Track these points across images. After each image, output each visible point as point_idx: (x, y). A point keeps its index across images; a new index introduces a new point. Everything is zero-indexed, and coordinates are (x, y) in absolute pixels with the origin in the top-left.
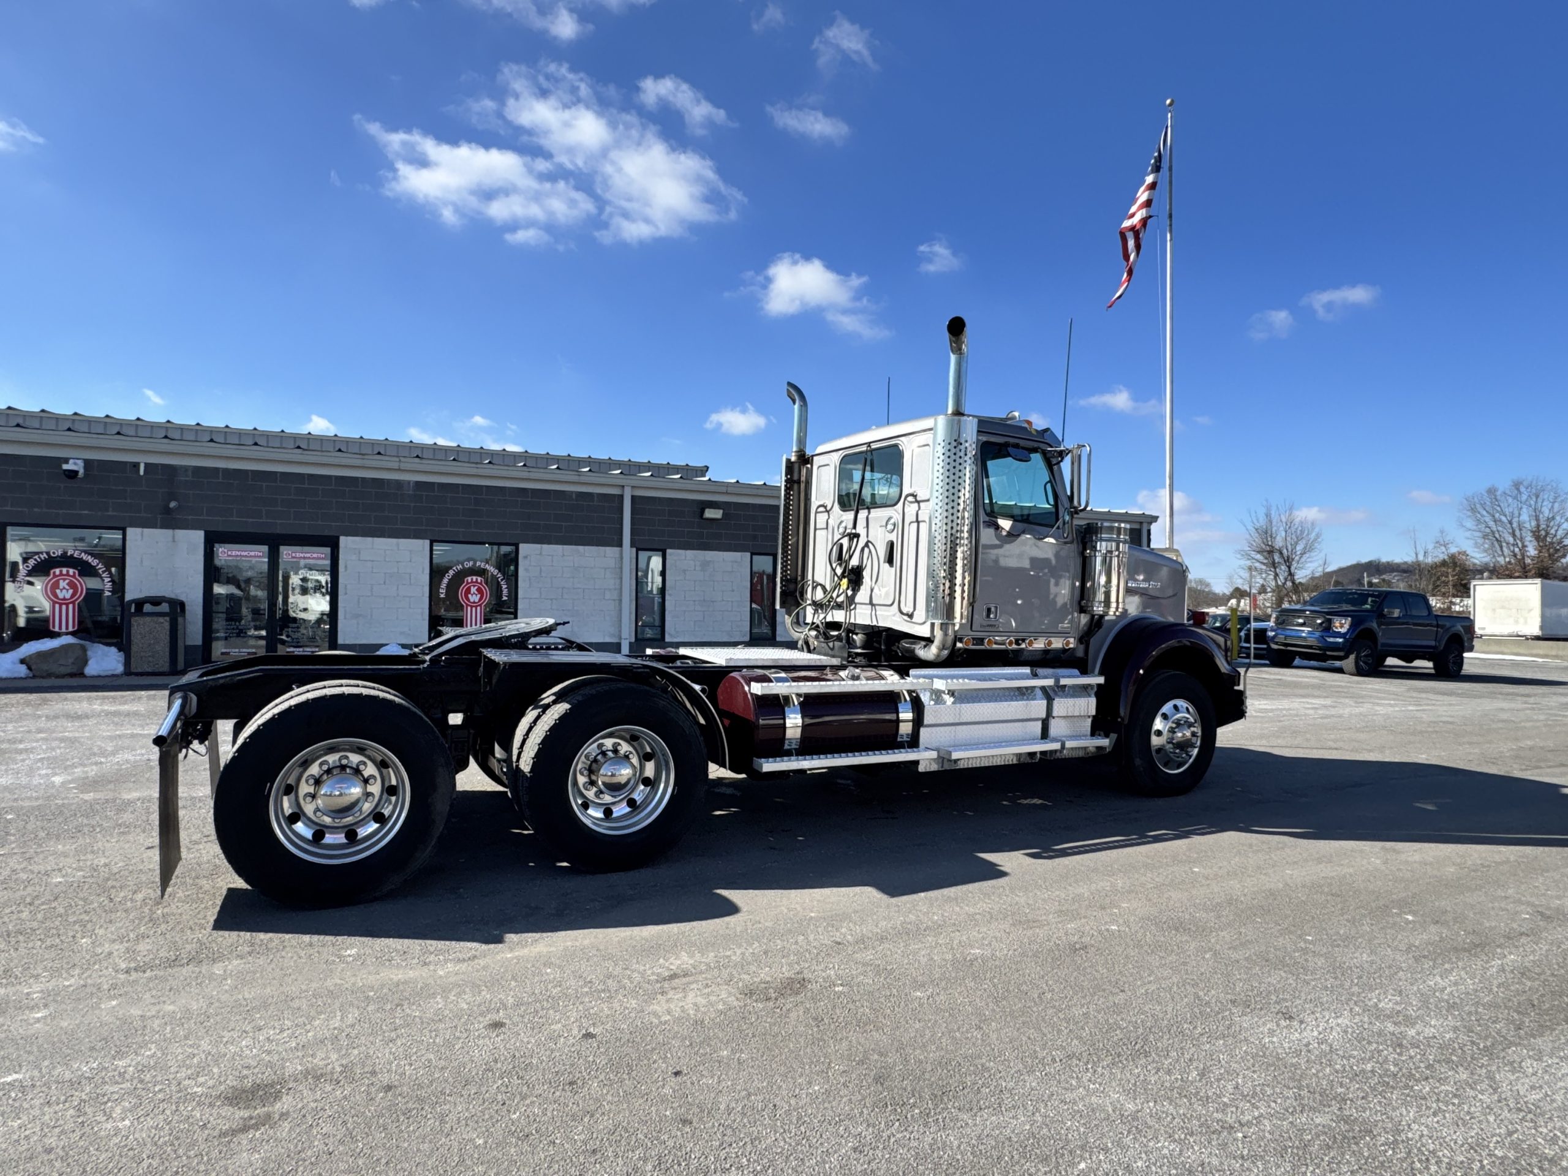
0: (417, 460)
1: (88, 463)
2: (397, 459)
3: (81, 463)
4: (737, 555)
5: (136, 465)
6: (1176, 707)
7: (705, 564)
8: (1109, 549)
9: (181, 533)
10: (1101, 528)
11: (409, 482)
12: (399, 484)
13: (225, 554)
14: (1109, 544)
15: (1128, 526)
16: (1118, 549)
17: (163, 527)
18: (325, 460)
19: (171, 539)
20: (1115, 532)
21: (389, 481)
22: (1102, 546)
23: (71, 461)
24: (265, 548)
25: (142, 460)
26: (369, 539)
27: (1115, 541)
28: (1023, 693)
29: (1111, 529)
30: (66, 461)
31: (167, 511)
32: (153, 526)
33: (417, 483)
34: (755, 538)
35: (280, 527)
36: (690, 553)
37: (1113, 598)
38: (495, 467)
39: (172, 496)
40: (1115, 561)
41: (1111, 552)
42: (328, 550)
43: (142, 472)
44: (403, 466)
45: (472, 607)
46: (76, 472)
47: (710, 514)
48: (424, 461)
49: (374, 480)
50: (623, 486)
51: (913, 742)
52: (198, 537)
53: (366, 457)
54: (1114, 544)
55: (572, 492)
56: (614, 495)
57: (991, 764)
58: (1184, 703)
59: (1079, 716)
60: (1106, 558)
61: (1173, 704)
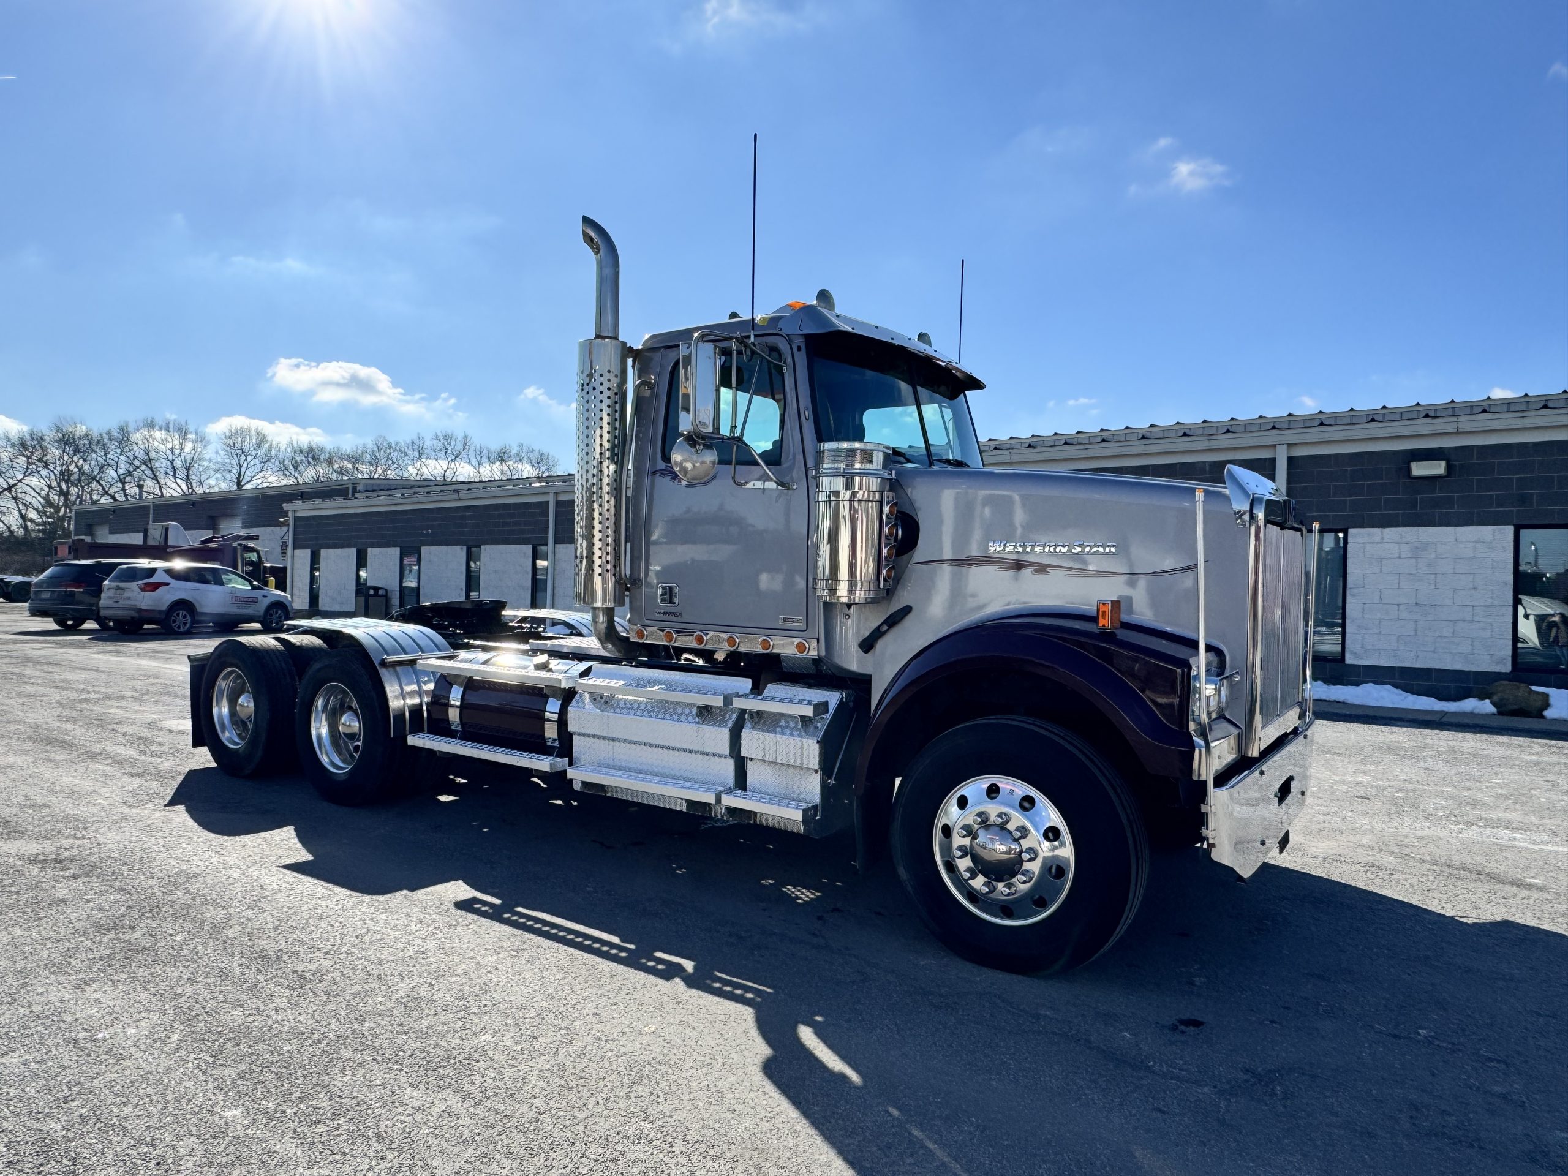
4: (1486, 532)
6: (993, 791)
7: (1418, 550)
8: (836, 488)
14: (834, 481)
20: (844, 460)
27: (843, 474)
29: (836, 456)
34: (1523, 500)
36: (1390, 532)
47: (1419, 469)
50: (1275, 446)
55: (1204, 463)
56: (1265, 459)
58: (1022, 789)
59: (783, 764)
60: (830, 502)
61: (986, 786)
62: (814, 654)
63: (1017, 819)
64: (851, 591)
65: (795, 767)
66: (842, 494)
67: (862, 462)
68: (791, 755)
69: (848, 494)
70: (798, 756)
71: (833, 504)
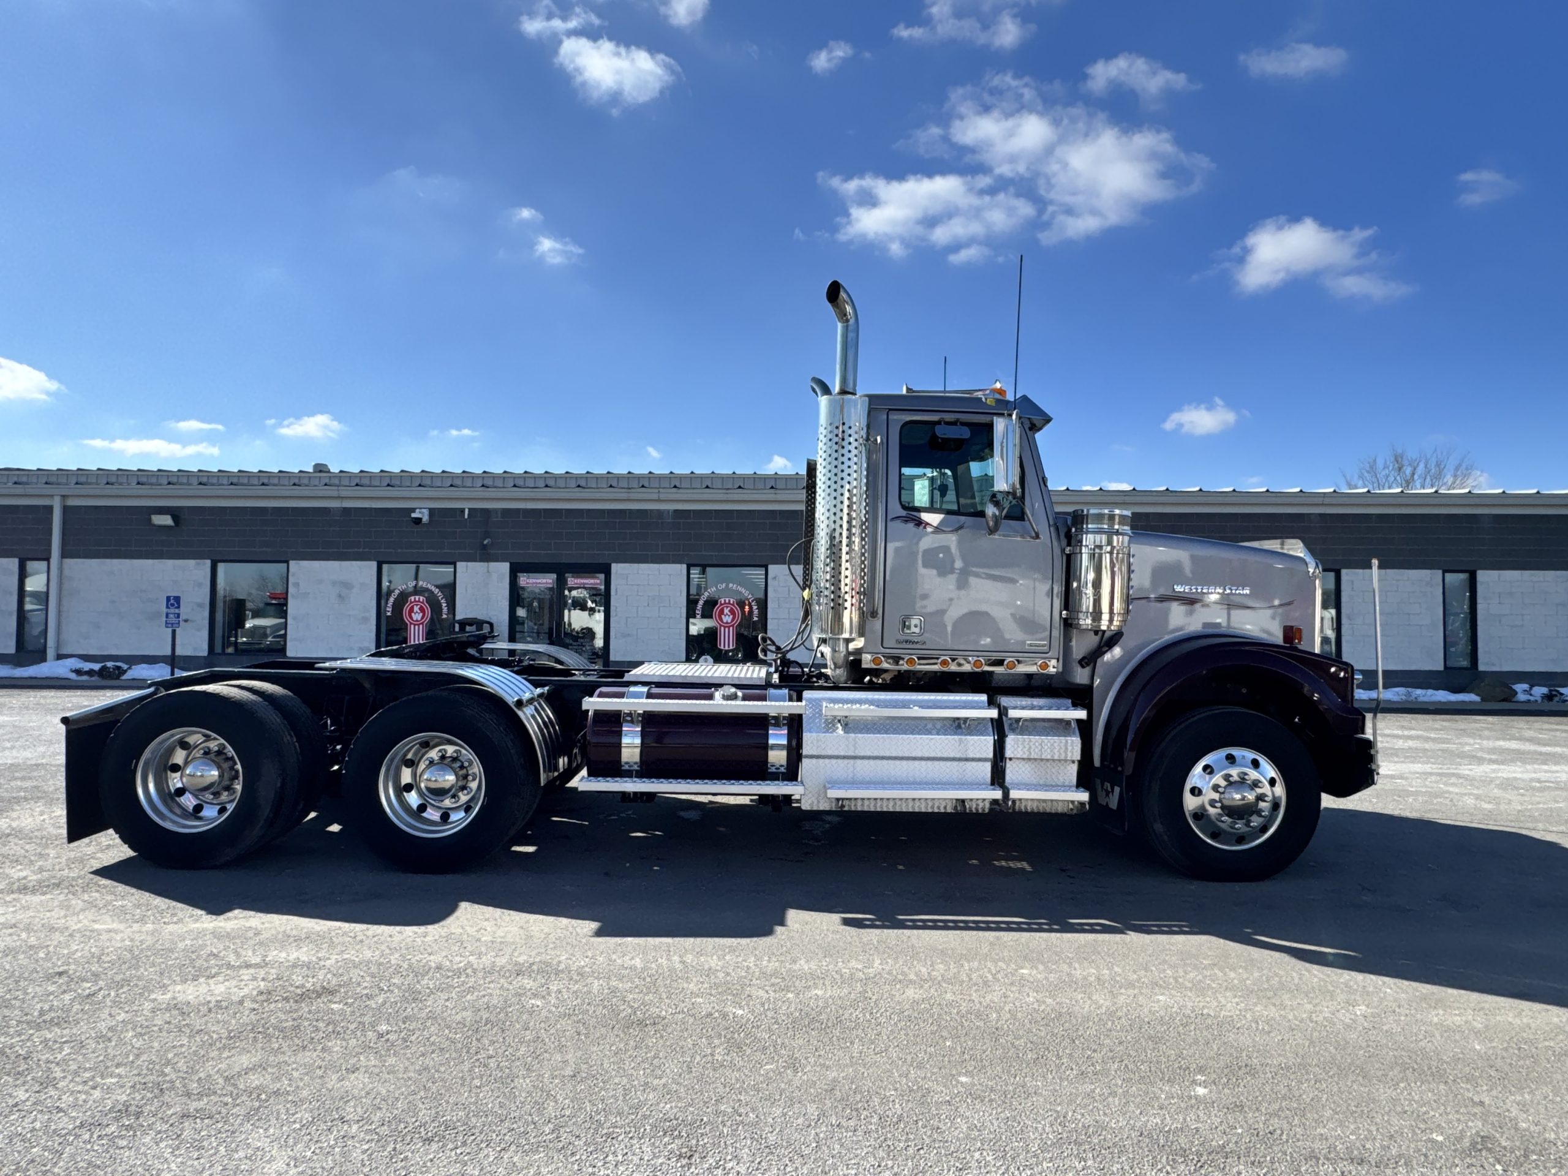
0: (675, 490)
1: (432, 511)
2: (657, 491)
3: (426, 512)
5: (462, 511)
6: (1231, 759)
8: (1098, 543)
9: (493, 565)
10: (1087, 515)
11: (668, 511)
12: (660, 513)
13: (524, 580)
14: (1098, 537)
15: (1127, 513)
16: (1110, 543)
17: (482, 560)
18: (597, 496)
19: (486, 571)
20: (1106, 521)
21: (651, 511)
22: (1089, 540)
23: (417, 510)
24: (554, 576)
25: (467, 506)
26: (636, 565)
27: (1105, 533)
28: (959, 726)
29: (1099, 518)
30: (413, 510)
31: (484, 547)
32: (474, 560)
33: (676, 511)
35: (567, 556)
37: (1105, 607)
38: (745, 491)
39: (487, 535)
40: (1106, 560)
41: (1100, 547)
42: (602, 576)
43: (466, 516)
44: (662, 497)
45: (725, 627)
46: (420, 519)
48: (681, 491)
49: (638, 511)
51: (791, 774)
52: (504, 567)
53: (632, 490)
54: (1104, 537)
57: (911, 810)
58: (1250, 755)
59: (1048, 760)
60: (1094, 554)
61: (1225, 754)
62: (1052, 670)
63: (1253, 774)
64: (1111, 620)
65: (1060, 761)
66: (1104, 548)
67: (1119, 524)
68: (1056, 751)
69: (1109, 548)
70: (1062, 751)
71: (1096, 555)
